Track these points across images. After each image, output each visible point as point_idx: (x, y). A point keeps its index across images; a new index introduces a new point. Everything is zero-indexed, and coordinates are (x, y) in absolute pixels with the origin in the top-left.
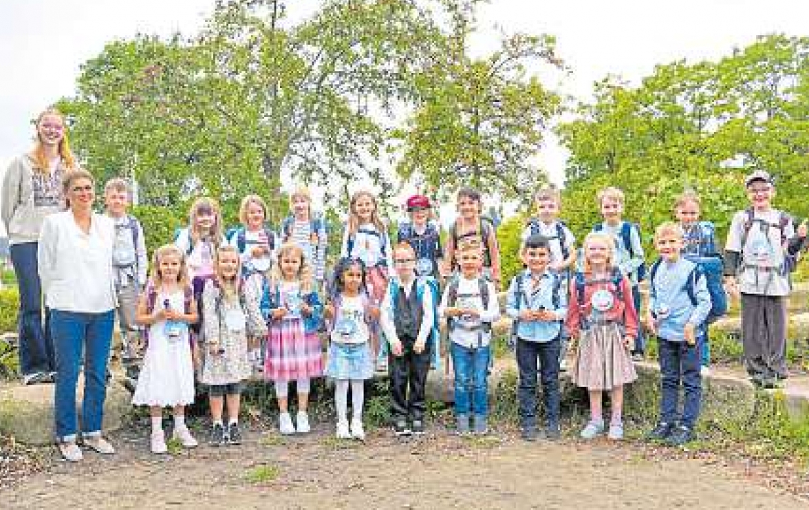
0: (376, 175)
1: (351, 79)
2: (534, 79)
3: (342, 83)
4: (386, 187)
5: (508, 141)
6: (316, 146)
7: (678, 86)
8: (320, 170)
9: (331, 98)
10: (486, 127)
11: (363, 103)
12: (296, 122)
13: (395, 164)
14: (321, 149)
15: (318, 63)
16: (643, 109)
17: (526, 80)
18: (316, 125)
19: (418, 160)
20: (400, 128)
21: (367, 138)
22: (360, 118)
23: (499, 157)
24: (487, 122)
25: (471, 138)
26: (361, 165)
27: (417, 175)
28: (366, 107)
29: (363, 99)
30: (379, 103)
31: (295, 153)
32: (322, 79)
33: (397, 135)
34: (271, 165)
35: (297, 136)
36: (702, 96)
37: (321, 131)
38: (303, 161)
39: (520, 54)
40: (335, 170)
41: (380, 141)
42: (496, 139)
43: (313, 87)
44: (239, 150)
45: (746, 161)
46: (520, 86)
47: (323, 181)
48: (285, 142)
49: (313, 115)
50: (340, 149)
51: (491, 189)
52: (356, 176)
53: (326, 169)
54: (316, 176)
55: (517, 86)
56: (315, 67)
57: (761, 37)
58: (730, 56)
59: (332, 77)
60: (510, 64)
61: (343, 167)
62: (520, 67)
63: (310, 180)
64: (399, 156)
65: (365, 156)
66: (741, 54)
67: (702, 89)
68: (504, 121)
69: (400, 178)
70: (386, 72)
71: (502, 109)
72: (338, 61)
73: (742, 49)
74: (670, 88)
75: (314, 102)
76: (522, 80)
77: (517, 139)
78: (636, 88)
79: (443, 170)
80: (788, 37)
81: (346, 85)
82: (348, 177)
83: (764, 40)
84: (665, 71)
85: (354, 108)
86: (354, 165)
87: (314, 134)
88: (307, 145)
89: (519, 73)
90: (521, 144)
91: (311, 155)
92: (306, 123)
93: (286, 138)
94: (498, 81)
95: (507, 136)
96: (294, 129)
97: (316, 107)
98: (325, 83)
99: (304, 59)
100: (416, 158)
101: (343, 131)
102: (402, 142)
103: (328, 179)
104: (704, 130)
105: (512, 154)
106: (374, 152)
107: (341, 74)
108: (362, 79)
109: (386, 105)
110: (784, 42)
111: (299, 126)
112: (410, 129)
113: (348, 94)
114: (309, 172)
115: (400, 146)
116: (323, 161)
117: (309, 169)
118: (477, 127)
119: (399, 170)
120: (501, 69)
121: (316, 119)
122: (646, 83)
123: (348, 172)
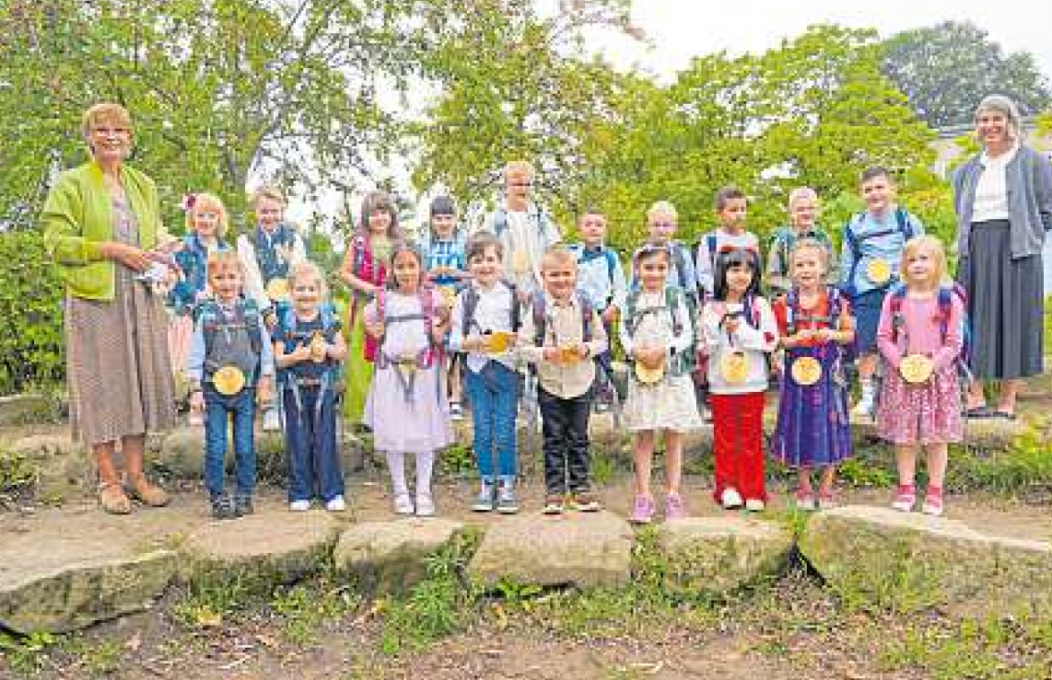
1: (352, 44)
2: (599, 58)
3: (338, 50)
5: (562, 142)
6: (299, 143)
7: (719, 82)
8: (306, 180)
9: (323, 71)
10: (532, 122)
11: (368, 82)
12: (270, 110)
13: (412, 171)
14: (306, 149)
15: (303, 17)
16: (678, 109)
17: (588, 58)
18: (298, 115)
19: (439, 167)
20: (417, 119)
21: (373, 135)
22: (366, 104)
23: (549, 163)
24: (534, 115)
25: (514, 138)
26: (364, 172)
27: (439, 187)
28: (372, 88)
29: (368, 76)
30: (392, 80)
31: (268, 153)
32: (308, 44)
33: (413, 130)
34: (233, 173)
35: (271, 130)
36: (744, 94)
37: (305, 121)
38: (280, 165)
39: (584, 21)
40: (326, 179)
41: (391, 138)
44: (184, 146)
45: (793, 171)
46: (579, 65)
47: (309, 196)
48: (254, 138)
49: (295, 98)
50: (335, 150)
52: (358, 188)
53: (315, 177)
54: (300, 187)
55: (575, 66)
57: (811, 28)
58: (778, 48)
59: (323, 42)
60: (567, 35)
61: (337, 174)
62: (580, 40)
63: (291, 193)
64: (414, 157)
65: (369, 159)
66: (791, 47)
67: (746, 86)
68: (557, 114)
69: (415, 191)
73: (791, 39)
74: (709, 84)
76: (582, 58)
78: (670, 84)
80: (841, 28)
81: (343, 54)
82: (347, 190)
83: (817, 31)
84: (704, 63)
85: (354, 90)
86: (354, 172)
87: (297, 127)
88: (286, 143)
89: (579, 48)
91: (293, 156)
92: (287, 107)
93: (257, 131)
95: (561, 135)
96: (267, 120)
98: (314, 49)
99: (280, 13)
100: (441, 165)
101: (337, 123)
102: (415, 139)
103: (317, 193)
104: (745, 134)
106: (382, 154)
107: (336, 37)
109: (402, 86)
110: (838, 34)
111: (275, 114)
112: (430, 122)
113: (347, 68)
114: (291, 182)
115: (416, 145)
116: (310, 167)
117: (289, 176)
118: (521, 121)
119: (415, 179)
120: (557, 41)
121: (298, 105)
122: (681, 78)
123: (347, 183)
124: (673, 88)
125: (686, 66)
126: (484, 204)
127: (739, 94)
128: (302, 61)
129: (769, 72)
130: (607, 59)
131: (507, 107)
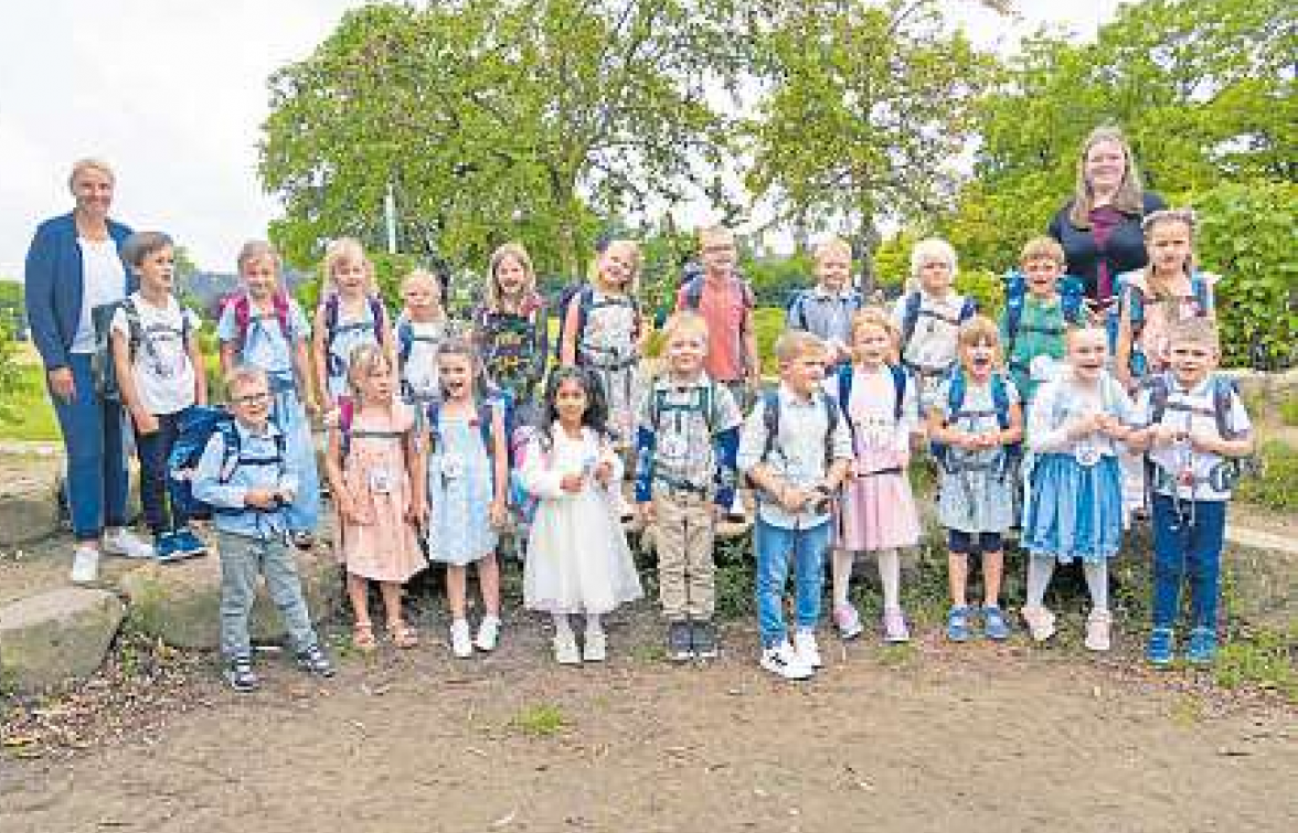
0: (715, 193)
1: (677, 46)
2: (957, 34)
3: (663, 53)
4: (732, 211)
5: (913, 134)
6: (626, 151)
8: (633, 188)
9: (647, 77)
10: (881, 112)
11: (694, 82)
12: (595, 117)
13: (743, 175)
14: (636, 156)
17: (945, 37)
18: (626, 121)
19: (776, 167)
20: (751, 117)
21: (703, 137)
22: (691, 107)
23: (899, 158)
24: (881, 104)
25: (859, 132)
26: (692, 179)
27: (775, 189)
28: (700, 89)
29: (695, 77)
30: (721, 80)
31: (594, 163)
32: (633, 49)
33: (748, 129)
35: (597, 139)
36: (1191, 47)
37: (632, 129)
38: (605, 175)
40: (654, 187)
41: (721, 140)
42: (895, 130)
43: (619, 63)
44: (510, 163)
45: (1254, 144)
46: (936, 45)
47: (636, 206)
48: (578, 149)
49: (622, 104)
50: (662, 155)
51: (889, 207)
52: (685, 195)
53: (642, 186)
54: (627, 197)
55: (928, 47)
56: (621, 32)
59: (647, 46)
60: (919, 12)
61: (667, 182)
62: (935, 15)
63: (618, 202)
64: (748, 160)
65: (694, 156)
67: (1192, 38)
68: (908, 101)
69: (749, 194)
70: (730, 34)
71: (904, 83)
72: (657, 20)
75: (621, 85)
76: (938, 37)
77: (930, 129)
78: (1087, 43)
79: (812, 180)
81: (668, 58)
82: (675, 198)
84: (1134, 13)
85: (682, 90)
86: (682, 179)
87: (623, 134)
88: (613, 151)
89: (934, 26)
90: (936, 136)
91: (618, 166)
92: (609, 117)
94: (899, 40)
95: (912, 125)
96: (592, 128)
97: (624, 92)
98: (639, 55)
99: (605, 19)
100: (774, 164)
101: (666, 126)
102: (748, 138)
103: (645, 202)
104: (1190, 99)
105: (921, 153)
106: (714, 157)
107: (661, 40)
108: (693, 47)
111: (600, 123)
112: (765, 120)
113: (673, 72)
114: (617, 191)
115: (749, 145)
116: (638, 176)
117: (616, 187)
118: (867, 112)
119: (749, 183)
120: (907, 20)
121: (624, 111)
122: (1103, 35)
123: (673, 190)
124: (1092, 48)
125: (1110, 18)
126: (825, 204)
127: (1183, 49)
128: (628, 69)
129: (1228, 16)
130: (965, 37)
131: (850, 98)
